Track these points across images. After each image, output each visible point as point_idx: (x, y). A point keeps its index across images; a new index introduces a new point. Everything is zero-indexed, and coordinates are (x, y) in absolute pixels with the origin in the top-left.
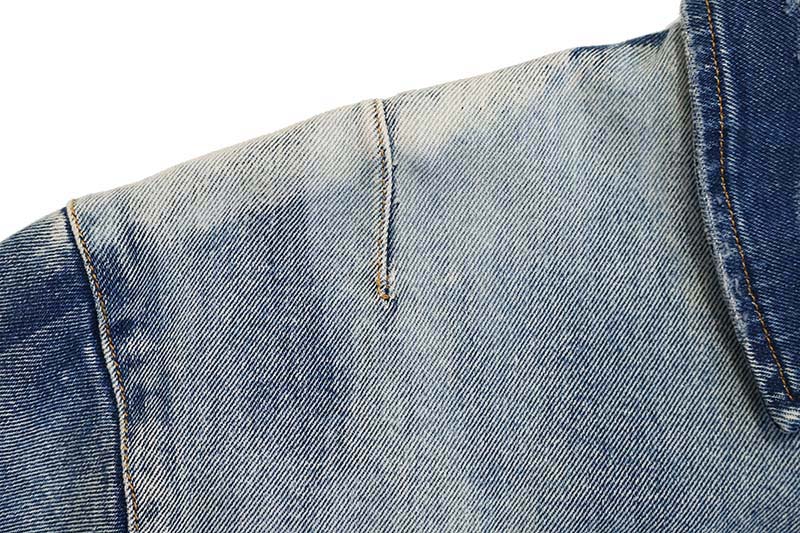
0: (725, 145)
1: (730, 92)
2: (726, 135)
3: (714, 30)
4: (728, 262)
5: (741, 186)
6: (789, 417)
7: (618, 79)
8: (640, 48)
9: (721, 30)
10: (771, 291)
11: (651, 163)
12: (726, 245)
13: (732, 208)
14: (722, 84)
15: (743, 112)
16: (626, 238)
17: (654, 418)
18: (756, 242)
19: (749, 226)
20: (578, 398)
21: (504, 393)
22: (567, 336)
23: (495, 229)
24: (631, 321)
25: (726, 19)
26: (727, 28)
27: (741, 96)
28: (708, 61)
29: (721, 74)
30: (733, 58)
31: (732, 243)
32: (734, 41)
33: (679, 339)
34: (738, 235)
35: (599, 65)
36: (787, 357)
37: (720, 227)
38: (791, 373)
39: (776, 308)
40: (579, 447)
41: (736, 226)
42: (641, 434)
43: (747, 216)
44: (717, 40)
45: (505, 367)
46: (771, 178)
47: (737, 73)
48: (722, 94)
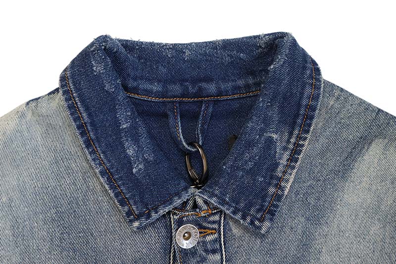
0: (87, 129)
1: (82, 109)
2: (86, 126)
3: (70, 87)
4: (101, 172)
5: (99, 142)
6: (135, 225)
7: (44, 111)
8: (52, 96)
9: (72, 87)
10: (121, 178)
11: (68, 138)
12: (98, 166)
13: (97, 151)
14: (78, 107)
15: (90, 115)
16: (68, 168)
17: (92, 235)
18: (110, 162)
19: (106, 156)
20: (62, 234)
21: (33, 238)
22: (53, 211)
23: (15, 177)
24: (77, 199)
25: (73, 82)
26: (74, 85)
27: (87, 109)
28: (70, 99)
29: (76, 103)
30: (80, 96)
31: (100, 164)
32: (78, 89)
33: (97, 202)
34: (102, 161)
35: (36, 106)
36: (131, 202)
37: (94, 160)
38: (134, 208)
39: (123, 184)
40: (65, 253)
41: (100, 158)
42: (88, 242)
43: (103, 153)
44: (71, 91)
45: (32, 228)
46: (111, 136)
47: (83, 102)
48: (79, 111)
